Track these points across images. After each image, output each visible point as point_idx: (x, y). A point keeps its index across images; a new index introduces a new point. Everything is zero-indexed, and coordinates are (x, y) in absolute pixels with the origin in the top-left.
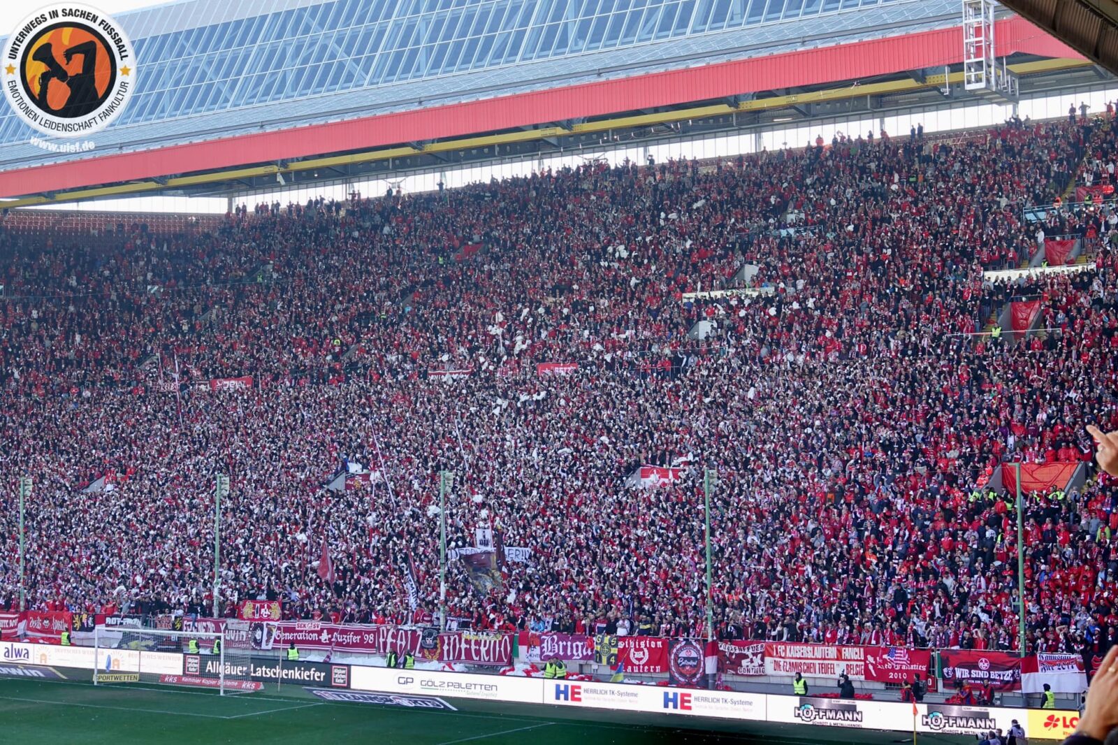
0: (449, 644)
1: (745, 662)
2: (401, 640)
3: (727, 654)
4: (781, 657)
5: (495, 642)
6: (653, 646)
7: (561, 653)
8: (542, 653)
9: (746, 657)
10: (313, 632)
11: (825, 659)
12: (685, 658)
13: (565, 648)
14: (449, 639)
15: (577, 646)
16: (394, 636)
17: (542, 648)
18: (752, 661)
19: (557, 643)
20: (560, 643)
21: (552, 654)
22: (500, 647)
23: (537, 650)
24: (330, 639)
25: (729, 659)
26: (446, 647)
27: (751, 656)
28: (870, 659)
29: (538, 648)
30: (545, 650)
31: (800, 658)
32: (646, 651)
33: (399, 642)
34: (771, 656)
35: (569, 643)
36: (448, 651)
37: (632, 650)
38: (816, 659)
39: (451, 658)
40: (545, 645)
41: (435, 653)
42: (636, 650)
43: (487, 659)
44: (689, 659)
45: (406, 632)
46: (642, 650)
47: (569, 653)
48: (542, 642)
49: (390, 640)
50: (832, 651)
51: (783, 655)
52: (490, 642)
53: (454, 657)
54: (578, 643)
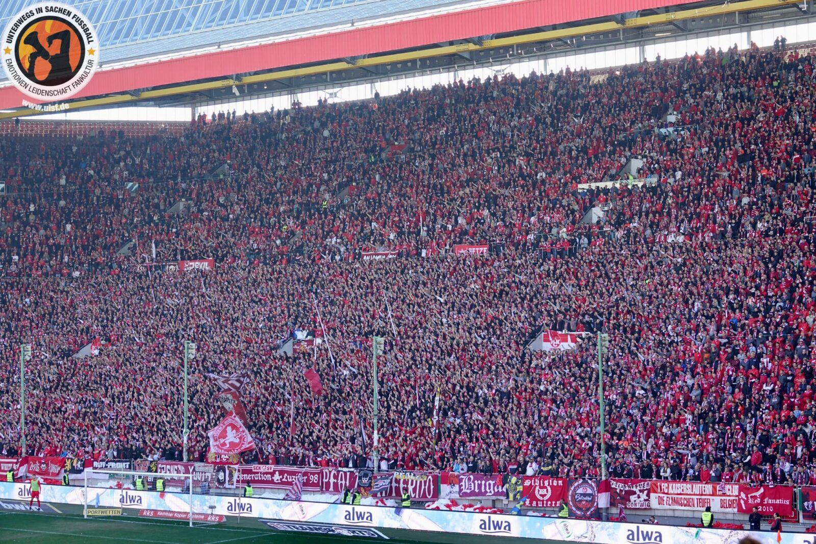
1: (632, 498)
2: (341, 480)
3: (618, 491)
4: (664, 493)
5: (421, 482)
6: (555, 484)
7: (477, 490)
8: (461, 490)
9: (634, 493)
10: (267, 473)
11: (702, 495)
12: (581, 494)
13: (480, 486)
15: (490, 484)
16: (336, 477)
17: (460, 486)
18: (639, 497)
19: (473, 482)
20: (476, 482)
21: (469, 491)
22: (425, 485)
23: (456, 488)
25: (619, 495)
27: (638, 493)
29: (457, 486)
30: (463, 487)
31: (680, 494)
32: (549, 488)
33: (339, 482)
34: (655, 492)
35: (483, 482)
37: (537, 488)
38: (694, 495)
39: (384, 495)
40: (463, 483)
41: (370, 491)
42: (541, 487)
44: (585, 495)
45: (345, 473)
46: (546, 488)
47: (483, 490)
48: (461, 480)
49: (332, 480)
50: (709, 488)
51: (666, 491)
52: (416, 482)
53: (386, 494)
54: (490, 482)
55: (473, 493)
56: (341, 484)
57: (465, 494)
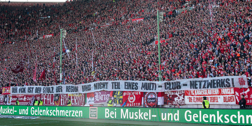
0: (63, 99)
1: (176, 99)
2: (48, 98)
3: (168, 95)
4: (192, 95)
5: (79, 97)
6: (137, 94)
7: (102, 100)
8: (95, 99)
9: (176, 96)
10: (21, 97)
11: (213, 95)
12: (150, 99)
13: (103, 97)
14: (63, 96)
15: (108, 96)
16: (46, 97)
17: (95, 98)
18: (179, 98)
19: (101, 95)
20: (102, 95)
21: (98, 100)
22: (81, 99)
23: (93, 99)
24: (26, 99)
25: (169, 98)
26: (62, 100)
27: (178, 96)
28: (237, 94)
29: (93, 98)
30: (96, 98)
31: (201, 95)
32: (134, 96)
33: (47, 99)
34: (187, 95)
35: (105, 95)
36: (63, 101)
37: (129, 96)
38: (209, 95)
39: (64, 104)
40: (96, 96)
41: (58, 102)
42: (131, 96)
43: (77, 104)
44: (152, 99)
45: (50, 95)
46: (133, 96)
47: (105, 99)
48: (95, 95)
49: (45, 99)
50: (216, 91)
51: (193, 94)
52: (77, 97)
53: (65, 104)
54: (108, 95)
55: (100, 101)
56: (48, 100)
57: (97, 102)
